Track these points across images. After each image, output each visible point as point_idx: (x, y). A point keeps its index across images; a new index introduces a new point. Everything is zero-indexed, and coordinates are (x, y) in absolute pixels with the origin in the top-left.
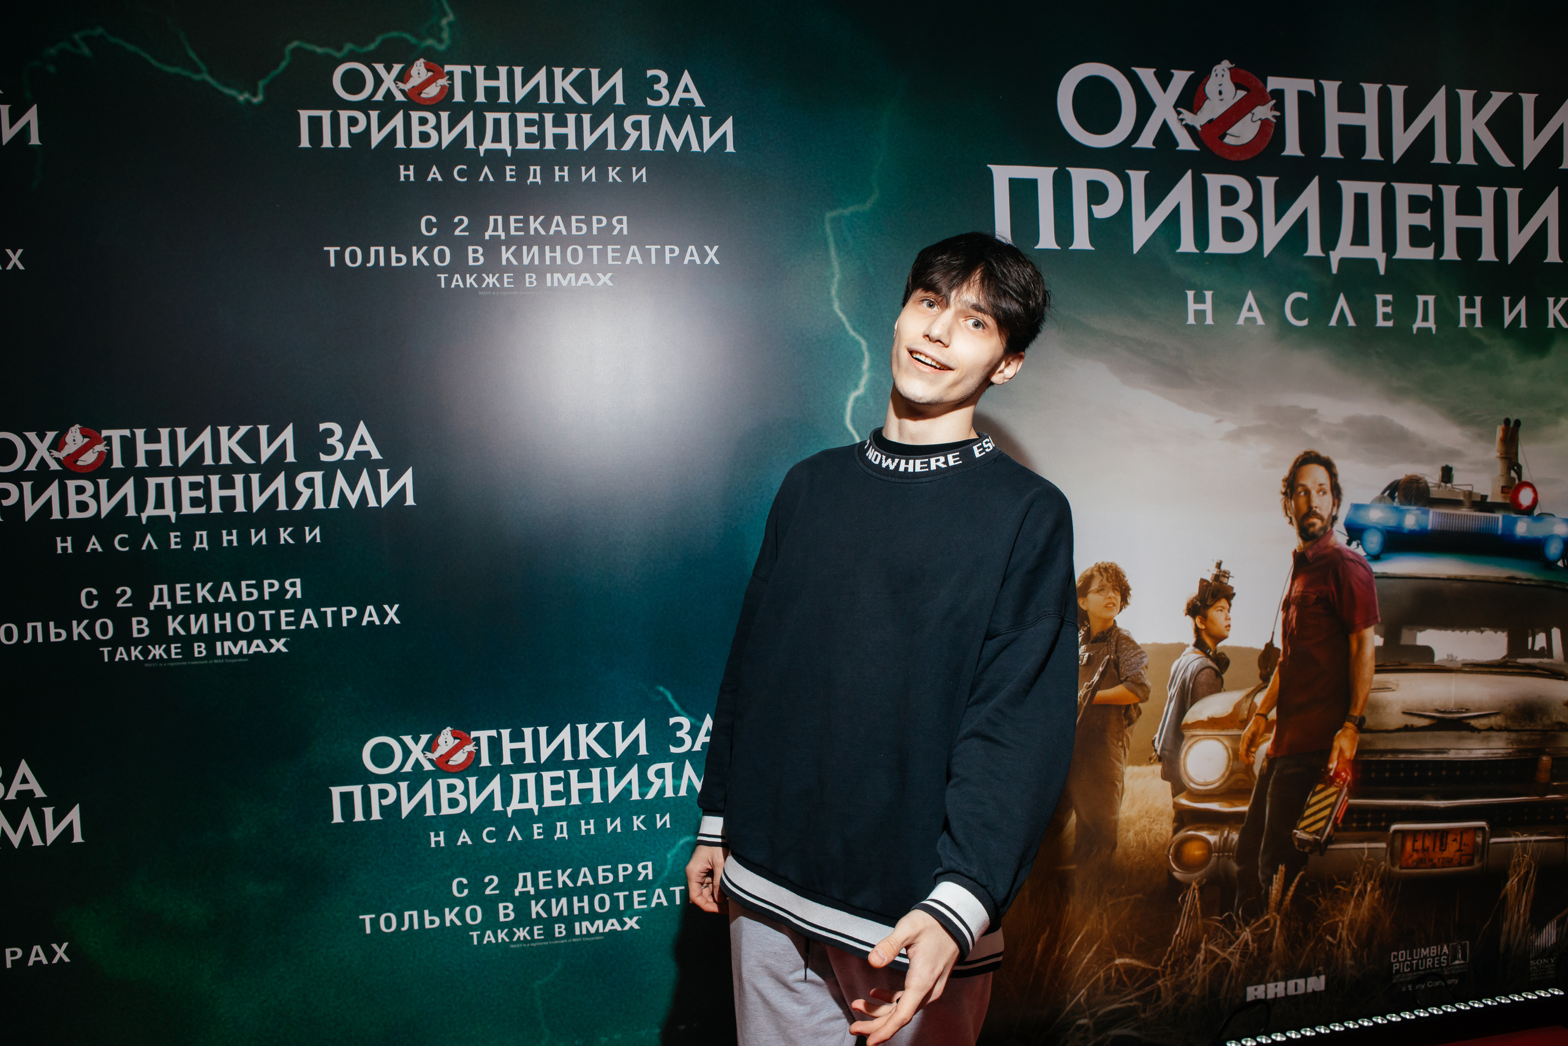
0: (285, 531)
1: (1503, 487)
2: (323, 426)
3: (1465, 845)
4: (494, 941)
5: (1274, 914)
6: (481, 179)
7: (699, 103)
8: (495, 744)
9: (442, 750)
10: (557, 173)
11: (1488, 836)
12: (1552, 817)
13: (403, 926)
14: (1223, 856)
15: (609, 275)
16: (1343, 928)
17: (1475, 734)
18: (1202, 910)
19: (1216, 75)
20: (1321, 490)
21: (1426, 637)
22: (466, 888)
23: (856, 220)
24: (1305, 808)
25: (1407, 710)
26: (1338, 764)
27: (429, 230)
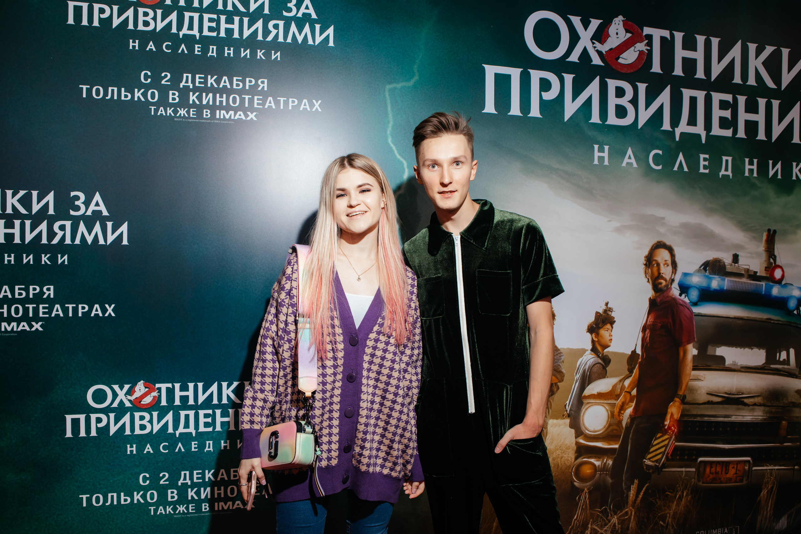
0: (45, 256)
1: (766, 268)
2: (73, 194)
3: (739, 471)
4: (164, 513)
5: (631, 508)
6: (180, 51)
7: (314, 16)
8: (170, 393)
9: (137, 394)
10: (226, 51)
11: (751, 466)
12: (787, 456)
13: (107, 502)
14: (603, 473)
15: (255, 113)
16: (669, 517)
17: (747, 407)
18: (590, 505)
19: (615, 24)
20: (666, 264)
21: (721, 351)
22: (148, 480)
23: (404, 91)
24: (650, 447)
25: (709, 392)
26: (670, 422)
27: (146, 79)
